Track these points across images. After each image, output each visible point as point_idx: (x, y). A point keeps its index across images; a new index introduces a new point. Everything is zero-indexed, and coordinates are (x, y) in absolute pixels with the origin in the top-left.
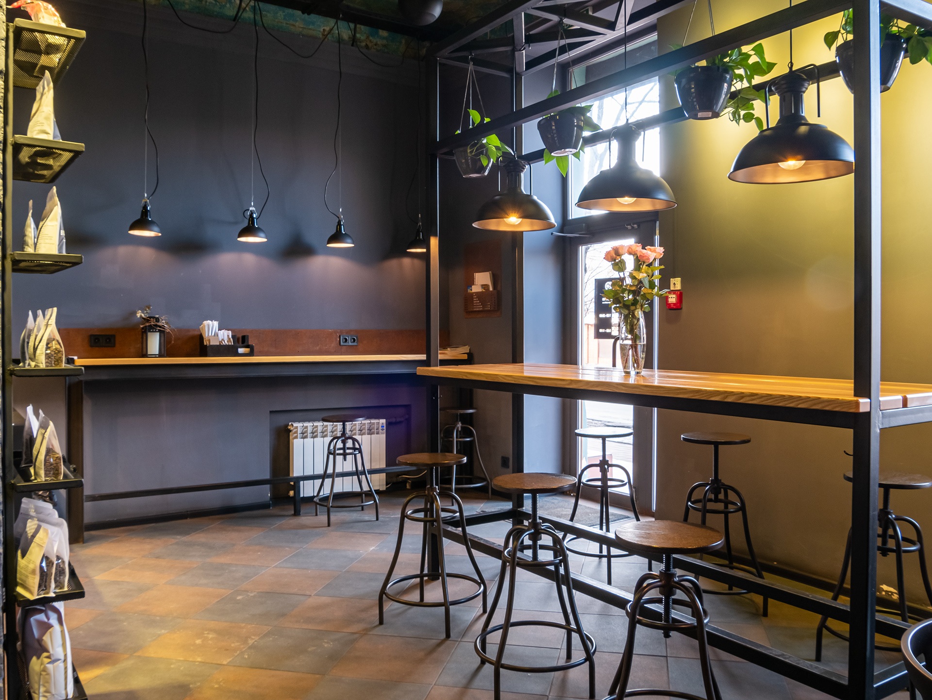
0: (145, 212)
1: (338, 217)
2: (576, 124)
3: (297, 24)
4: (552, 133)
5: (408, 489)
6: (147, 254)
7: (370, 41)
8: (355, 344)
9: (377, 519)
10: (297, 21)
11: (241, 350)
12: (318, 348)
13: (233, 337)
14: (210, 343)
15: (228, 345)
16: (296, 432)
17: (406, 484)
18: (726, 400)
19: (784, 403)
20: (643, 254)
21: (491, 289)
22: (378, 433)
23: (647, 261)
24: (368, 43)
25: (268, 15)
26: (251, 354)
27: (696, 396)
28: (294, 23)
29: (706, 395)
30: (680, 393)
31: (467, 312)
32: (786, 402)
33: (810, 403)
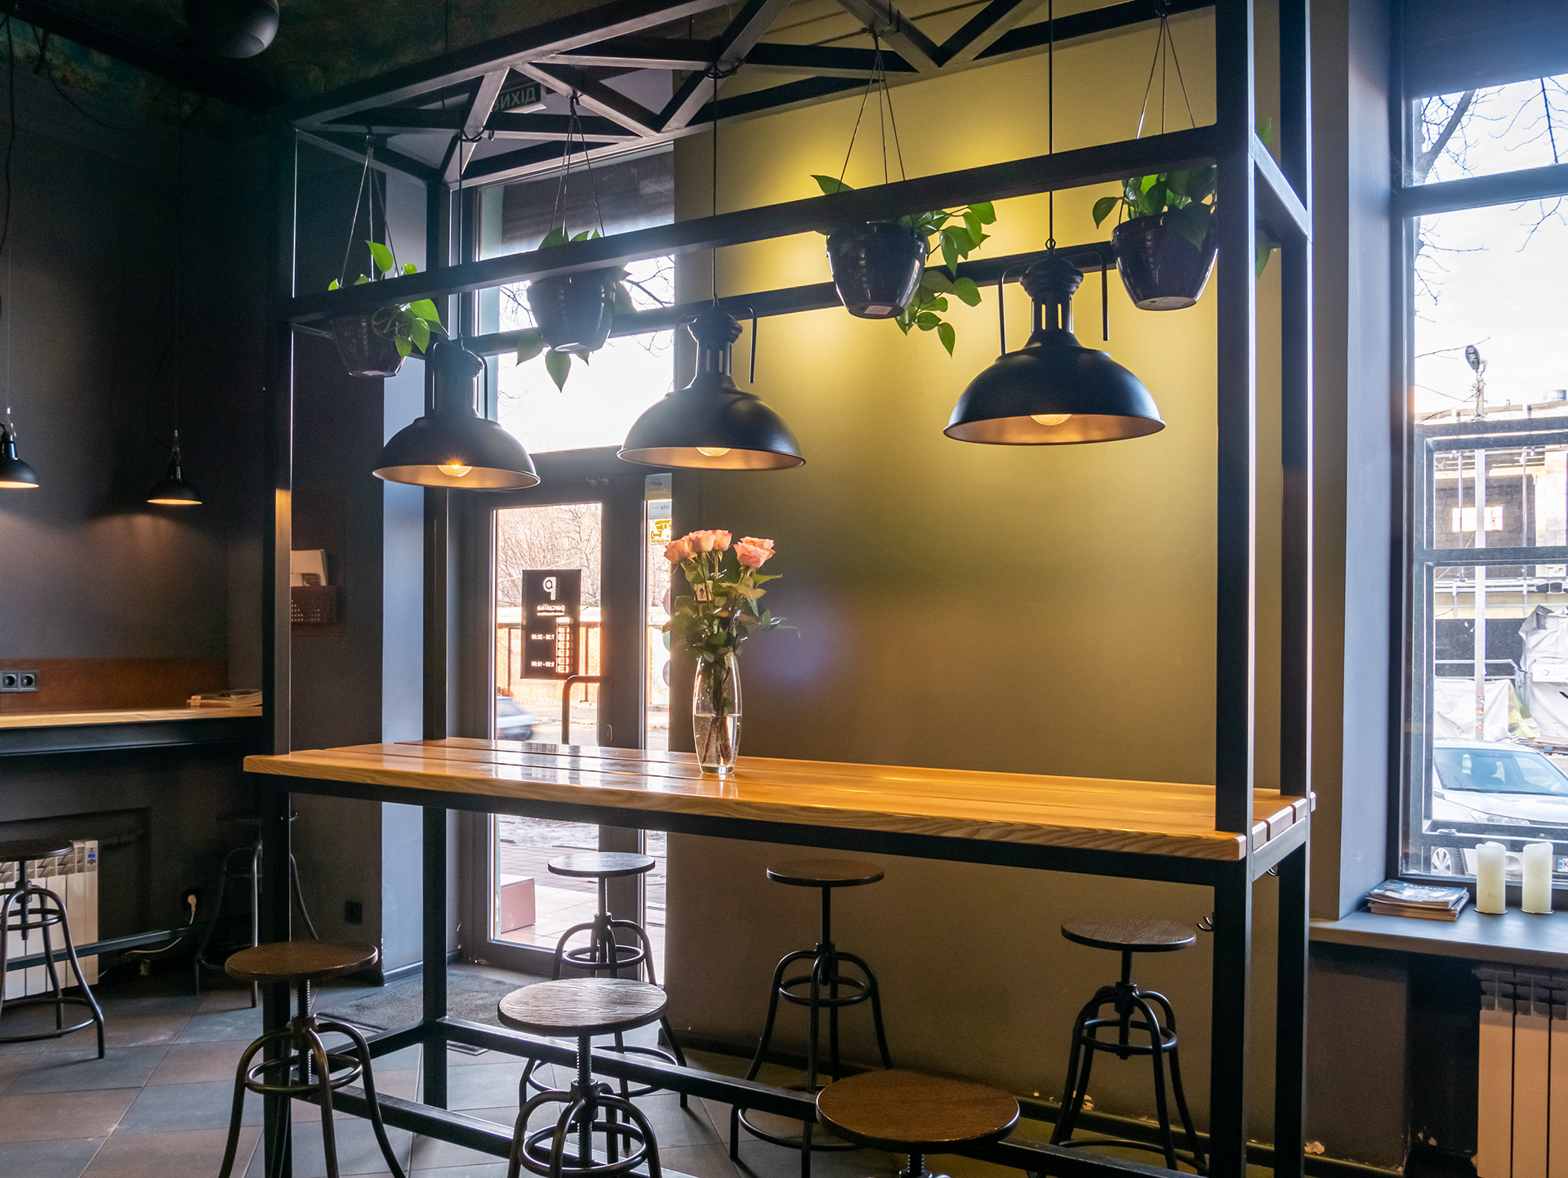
1: (4, 427)
2: (603, 295)
5: (143, 977)
7: (73, 71)
8: (31, 689)
9: (101, 1055)
17: (139, 966)
18: (976, 837)
19: (1095, 843)
20: (749, 552)
21: (323, 582)
22: (80, 870)
24: (68, 74)
27: (912, 828)
29: (935, 827)
30: (880, 823)
32: (1099, 843)
33: (1146, 844)
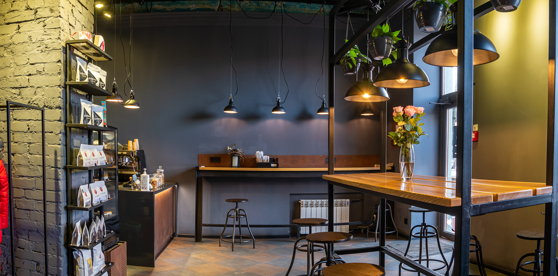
0: (231, 102)
1: (323, 100)
2: (386, 42)
3: (306, 9)
4: (374, 49)
5: (362, 233)
6: (234, 121)
10: (306, 8)
11: (272, 165)
12: (314, 164)
13: (270, 159)
14: (258, 161)
15: (267, 163)
16: (303, 204)
17: (361, 230)
22: (345, 206)
23: (409, 115)
25: (292, 7)
26: (277, 167)
28: (305, 9)
31: (393, 145)
